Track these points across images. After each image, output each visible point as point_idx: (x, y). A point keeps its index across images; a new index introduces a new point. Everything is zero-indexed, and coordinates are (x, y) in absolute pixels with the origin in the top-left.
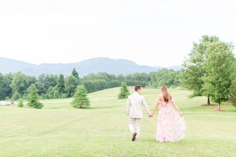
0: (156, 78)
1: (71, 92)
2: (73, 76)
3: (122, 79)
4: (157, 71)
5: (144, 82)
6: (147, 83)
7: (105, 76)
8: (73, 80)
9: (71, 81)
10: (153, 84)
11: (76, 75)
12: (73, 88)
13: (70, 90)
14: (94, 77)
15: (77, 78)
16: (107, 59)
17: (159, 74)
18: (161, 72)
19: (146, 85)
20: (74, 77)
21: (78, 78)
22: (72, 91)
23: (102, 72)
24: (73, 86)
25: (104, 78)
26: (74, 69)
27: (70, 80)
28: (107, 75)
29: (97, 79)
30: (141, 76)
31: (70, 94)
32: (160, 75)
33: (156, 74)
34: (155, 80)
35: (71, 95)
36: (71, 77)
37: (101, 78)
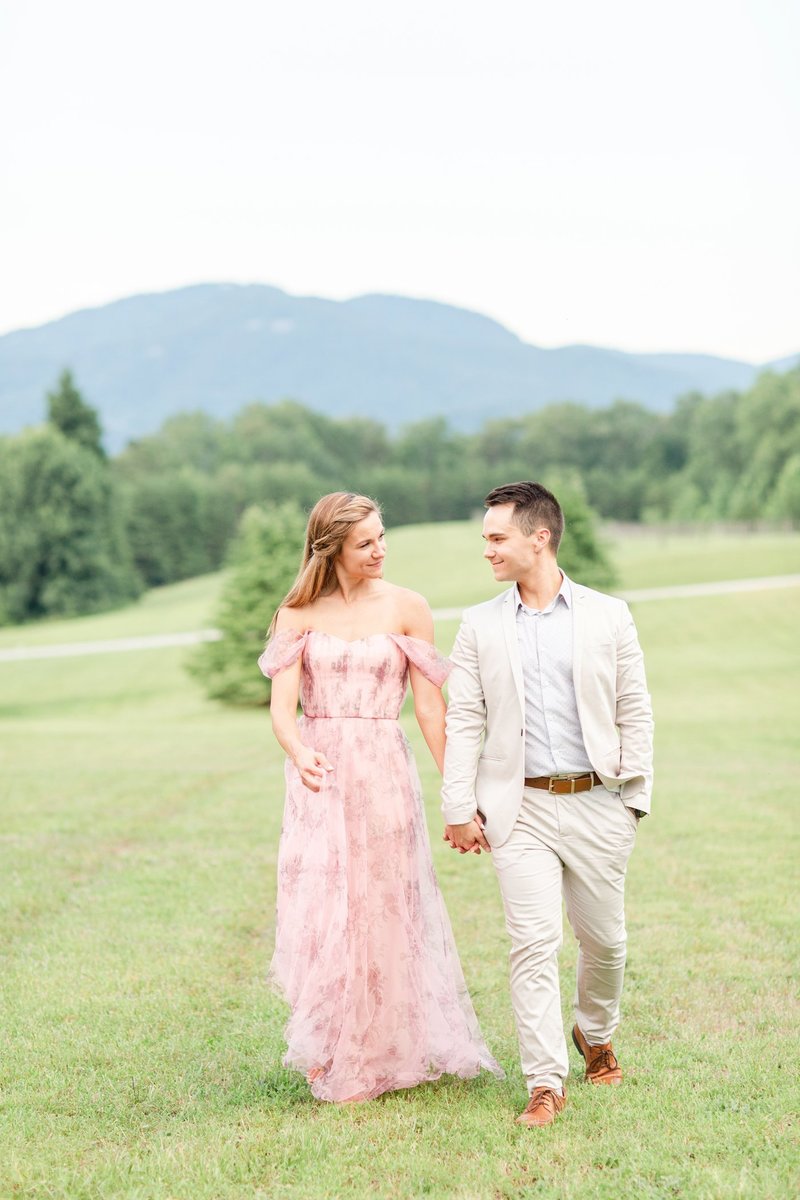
0: (737, 447)
1: (42, 571)
2: (58, 438)
3: (442, 458)
4: (744, 384)
5: (631, 479)
6: (654, 490)
7: (303, 432)
8: (57, 475)
9: (41, 483)
10: (716, 494)
11: (84, 432)
12: (64, 541)
13: (37, 557)
14: (210, 445)
15: (90, 458)
16: (265, 300)
17: (767, 408)
18: (783, 388)
19: (652, 504)
20: (67, 450)
21: (99, 452)
22: (53, 564)
23: (275, 400)
24: (63, 524)
25: (295, 455)
26: (67, 381)
27: (33, 473)
28: (320, 427)
29: (233, 457)
30: (603, 429)
31: (36, 590)
32: (778, 414)
33: (741, 415)
34: (735, 462)
35: (49, 595)
36: (42, 447)
37: (264, 454)
